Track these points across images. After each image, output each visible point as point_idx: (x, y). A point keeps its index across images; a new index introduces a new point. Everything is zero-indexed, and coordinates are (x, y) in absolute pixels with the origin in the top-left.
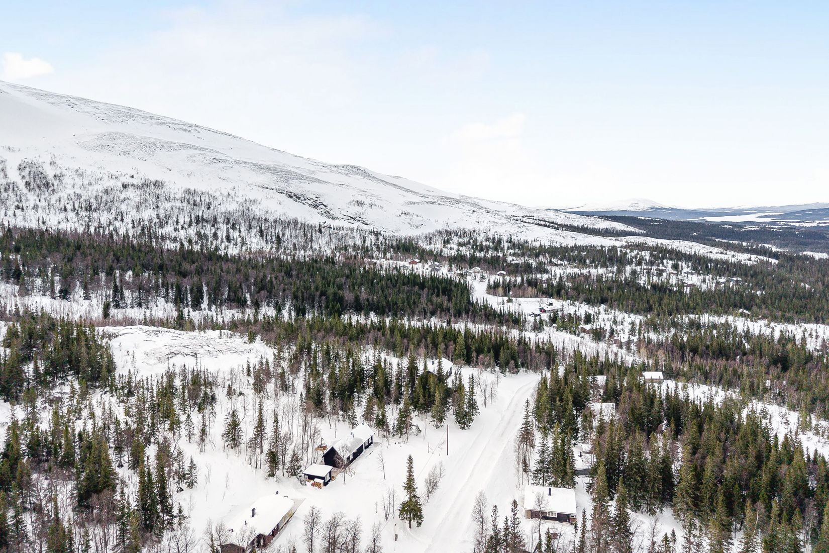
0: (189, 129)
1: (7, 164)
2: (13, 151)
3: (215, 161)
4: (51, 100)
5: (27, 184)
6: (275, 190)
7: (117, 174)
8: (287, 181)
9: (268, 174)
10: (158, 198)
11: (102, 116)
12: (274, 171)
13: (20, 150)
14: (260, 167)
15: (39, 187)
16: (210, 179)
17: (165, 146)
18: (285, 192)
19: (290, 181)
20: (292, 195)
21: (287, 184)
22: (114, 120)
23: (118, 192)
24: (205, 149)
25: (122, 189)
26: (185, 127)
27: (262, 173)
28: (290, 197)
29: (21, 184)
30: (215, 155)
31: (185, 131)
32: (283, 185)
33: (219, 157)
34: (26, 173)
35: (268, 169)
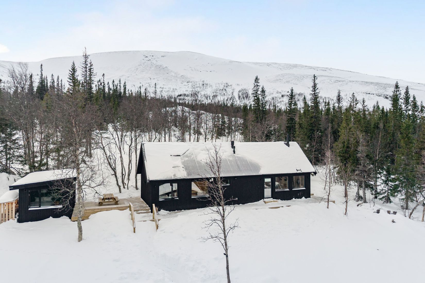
0: (326, 69)
1: (235, 91)
2: (239, 85)
3: (337, 81)
4: (261, 65)
5: (239, 97)
6: (375, 95)
7: (281, 91)
8: (385, 88)
9: (372, 86)
10: (299, 100)
11: (281, 68)
12: (377, 84)
13: (242, 85)
14: (367, 82)
15: (244, 98)
16: (332, 91)
17: (309, 76)
18: (383, 95)
19: (388, 88)
20: (388, 97)
21: (384, 90)
22: (286, 68)
23: (279, 99)
24: (332, 77)
25: (281, 97)
26: (324, 69)
27: (367, 86)
28: (387, 98)
29: (237, 97)
30: (338, 79)
31: (323, 70)
32: (381, 91)
33: (340, 79)
34: (240, 94)
35: (372, 83)
